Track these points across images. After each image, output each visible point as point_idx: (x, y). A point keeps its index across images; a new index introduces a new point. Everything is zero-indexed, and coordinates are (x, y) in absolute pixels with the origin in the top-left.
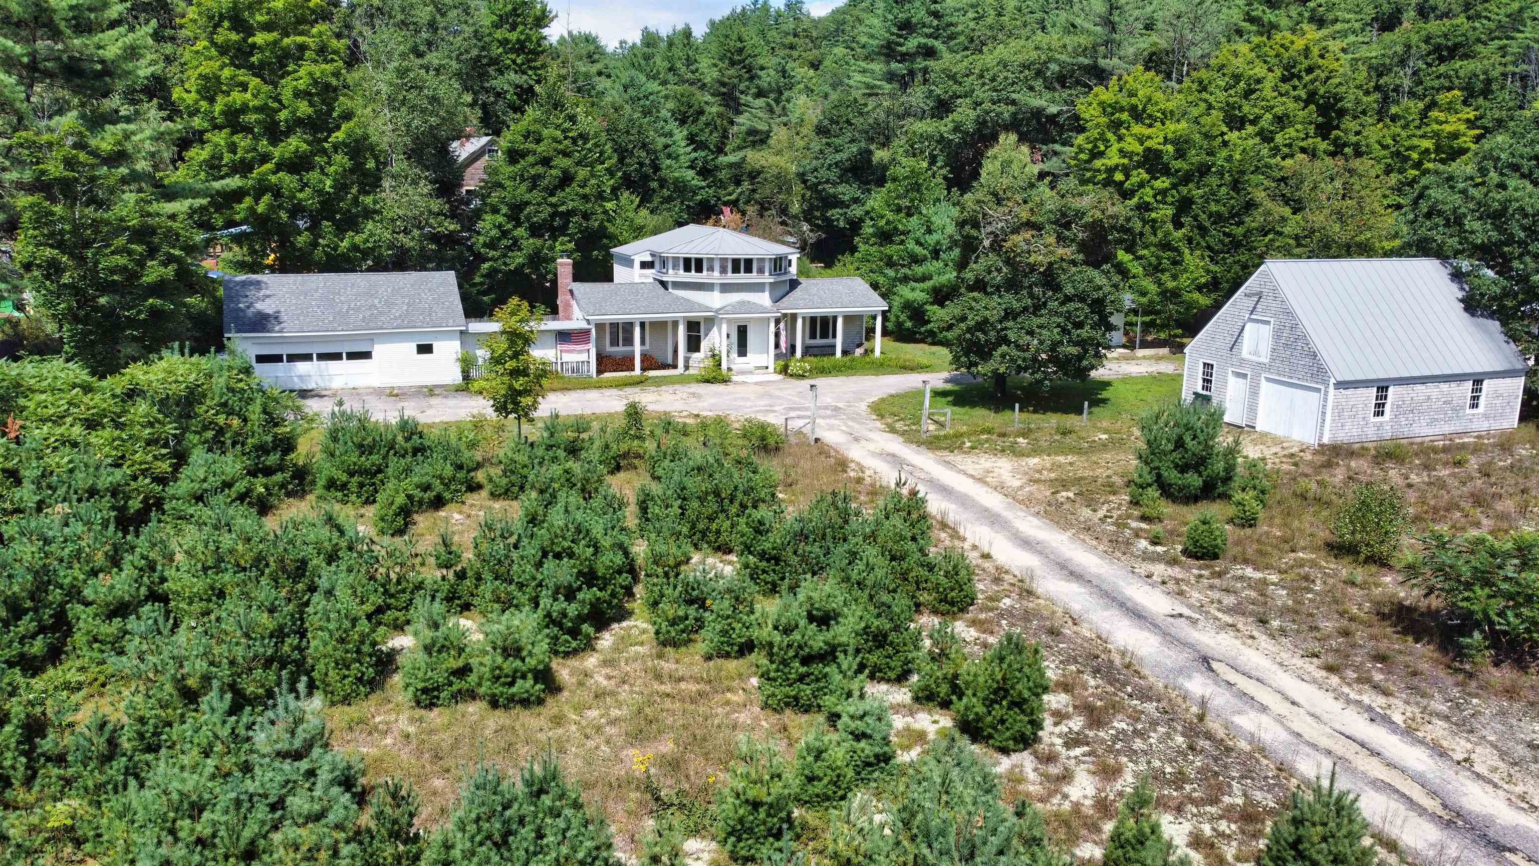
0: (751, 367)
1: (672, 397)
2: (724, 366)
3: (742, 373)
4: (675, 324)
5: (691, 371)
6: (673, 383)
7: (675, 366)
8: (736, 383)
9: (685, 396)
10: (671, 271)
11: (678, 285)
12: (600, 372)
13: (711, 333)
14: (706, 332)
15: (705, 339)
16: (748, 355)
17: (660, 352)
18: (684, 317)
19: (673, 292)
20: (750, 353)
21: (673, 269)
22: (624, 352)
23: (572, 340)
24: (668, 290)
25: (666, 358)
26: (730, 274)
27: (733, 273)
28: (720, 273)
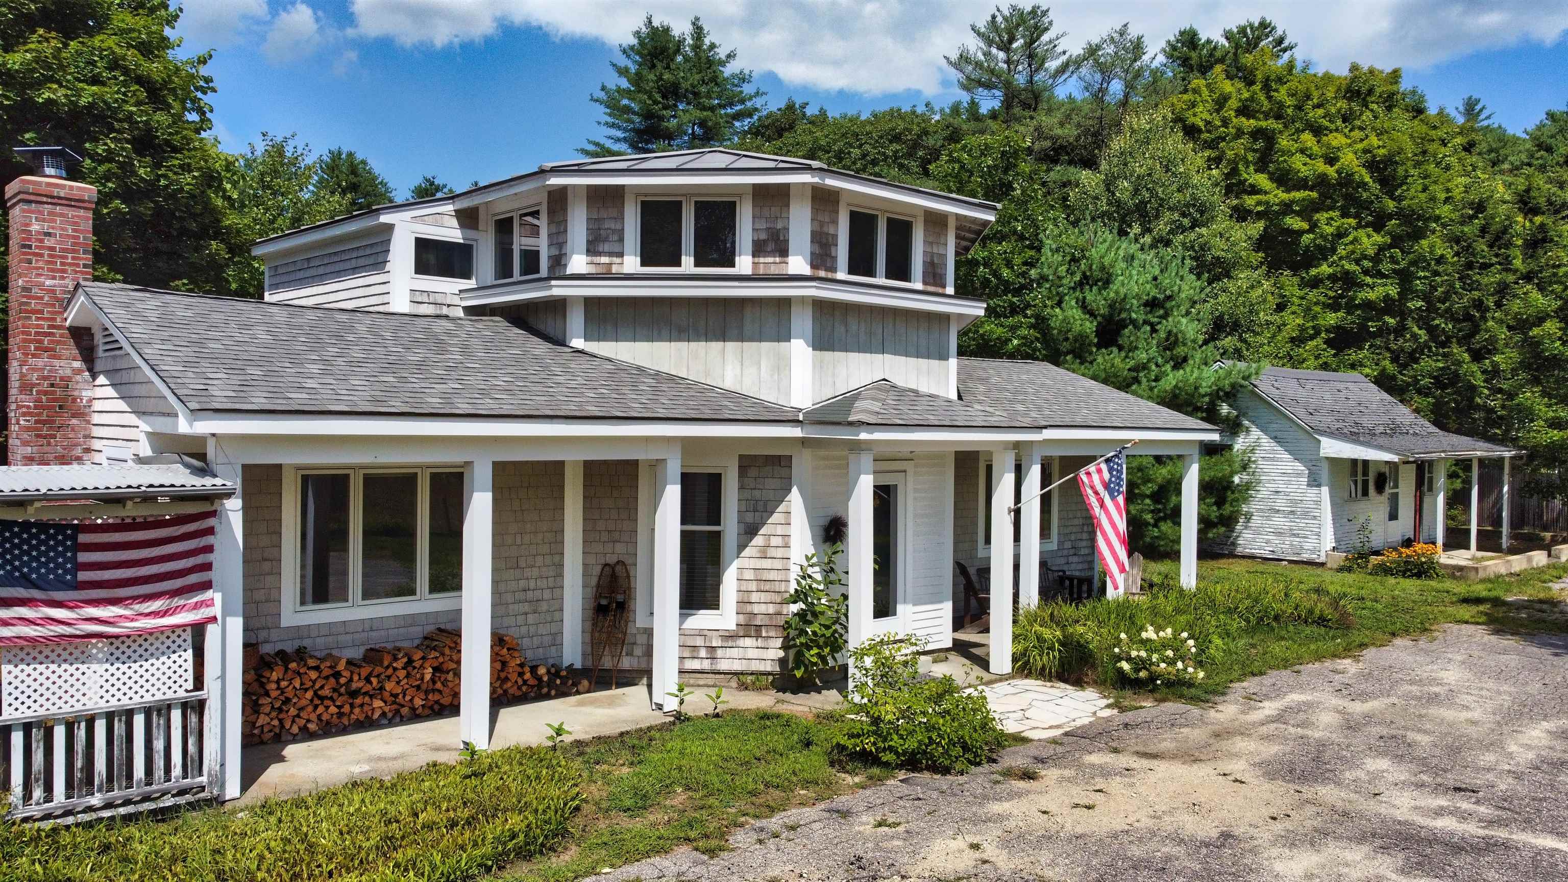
7: (604, 675)
10: (580, 262)
11: (613, 316)
12: (254, 756)
13: (776, 518)
14: (749, 518)
15: (742, 547)
16: (900, 608)
17: (531, 618)
18: (687, 443)
19: (593, 347)
20: (905, 602)
21: (592, 250)
22: (372, 625)
23: (83, 576)
24: (562, 343)
25: (556, 639)
26: (842, 273)
27: (850, 271)
28: (812, 265)
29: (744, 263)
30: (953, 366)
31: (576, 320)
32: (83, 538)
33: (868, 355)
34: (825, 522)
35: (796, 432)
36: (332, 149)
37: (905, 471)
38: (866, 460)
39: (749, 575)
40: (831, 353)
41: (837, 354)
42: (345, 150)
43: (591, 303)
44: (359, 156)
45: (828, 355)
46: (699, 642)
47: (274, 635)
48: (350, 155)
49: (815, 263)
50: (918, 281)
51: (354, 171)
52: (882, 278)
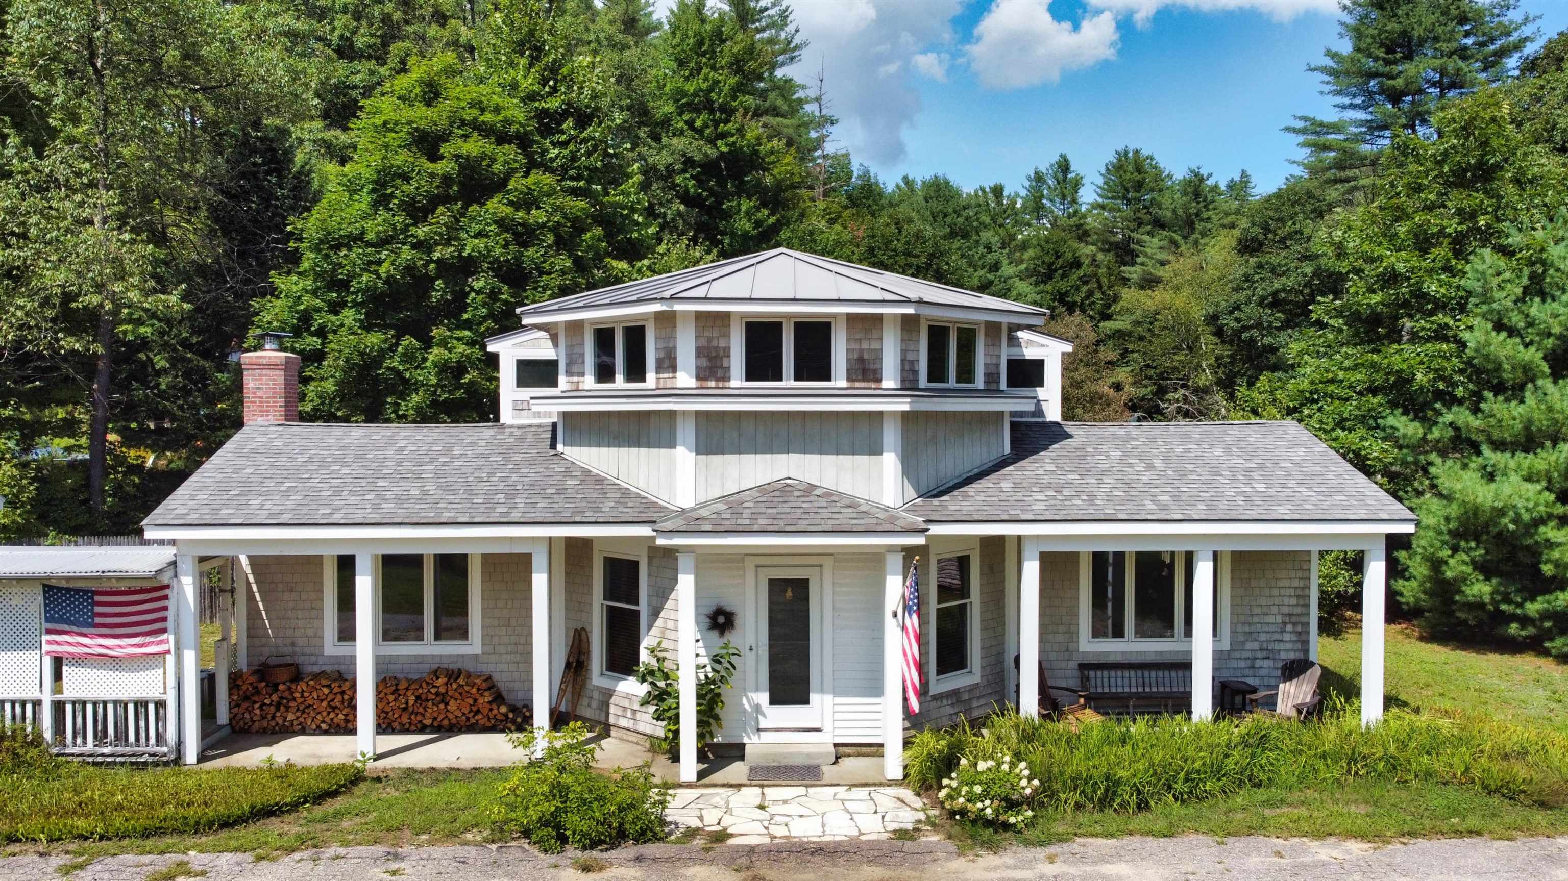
0: (824, 744)
11: (577, 428)
13: (669, 604)
14: (655, 601)
15: (650, 626)
16: (813, 697)
17: (521, 667)
19: (568, 451)
20: (822, 691)
22: (390, 660)
23: (98, 620)
24: (555, 448)
26: (737, 381)
27: (749, 378)
28: (698, 378)
29: (651, 379)
30: (890, 462)
31: (560, 431)
32: (97, 598)
33: (768, 456)
34: (710, 610)
35: (650, 531)
36: (1119, 149)
37: (821, 566)
40: (720, 456)
41: (728, 457)
42: (1131, 148)
43: (567, 415)
44: (1145, 152)
45: (717, 459)
46: (626, 704)
47: (320, 660)
48: (1137, 152)
49: (701, 376)
50: (839, 381)
51: (1139, 169)
52: (789, 382)
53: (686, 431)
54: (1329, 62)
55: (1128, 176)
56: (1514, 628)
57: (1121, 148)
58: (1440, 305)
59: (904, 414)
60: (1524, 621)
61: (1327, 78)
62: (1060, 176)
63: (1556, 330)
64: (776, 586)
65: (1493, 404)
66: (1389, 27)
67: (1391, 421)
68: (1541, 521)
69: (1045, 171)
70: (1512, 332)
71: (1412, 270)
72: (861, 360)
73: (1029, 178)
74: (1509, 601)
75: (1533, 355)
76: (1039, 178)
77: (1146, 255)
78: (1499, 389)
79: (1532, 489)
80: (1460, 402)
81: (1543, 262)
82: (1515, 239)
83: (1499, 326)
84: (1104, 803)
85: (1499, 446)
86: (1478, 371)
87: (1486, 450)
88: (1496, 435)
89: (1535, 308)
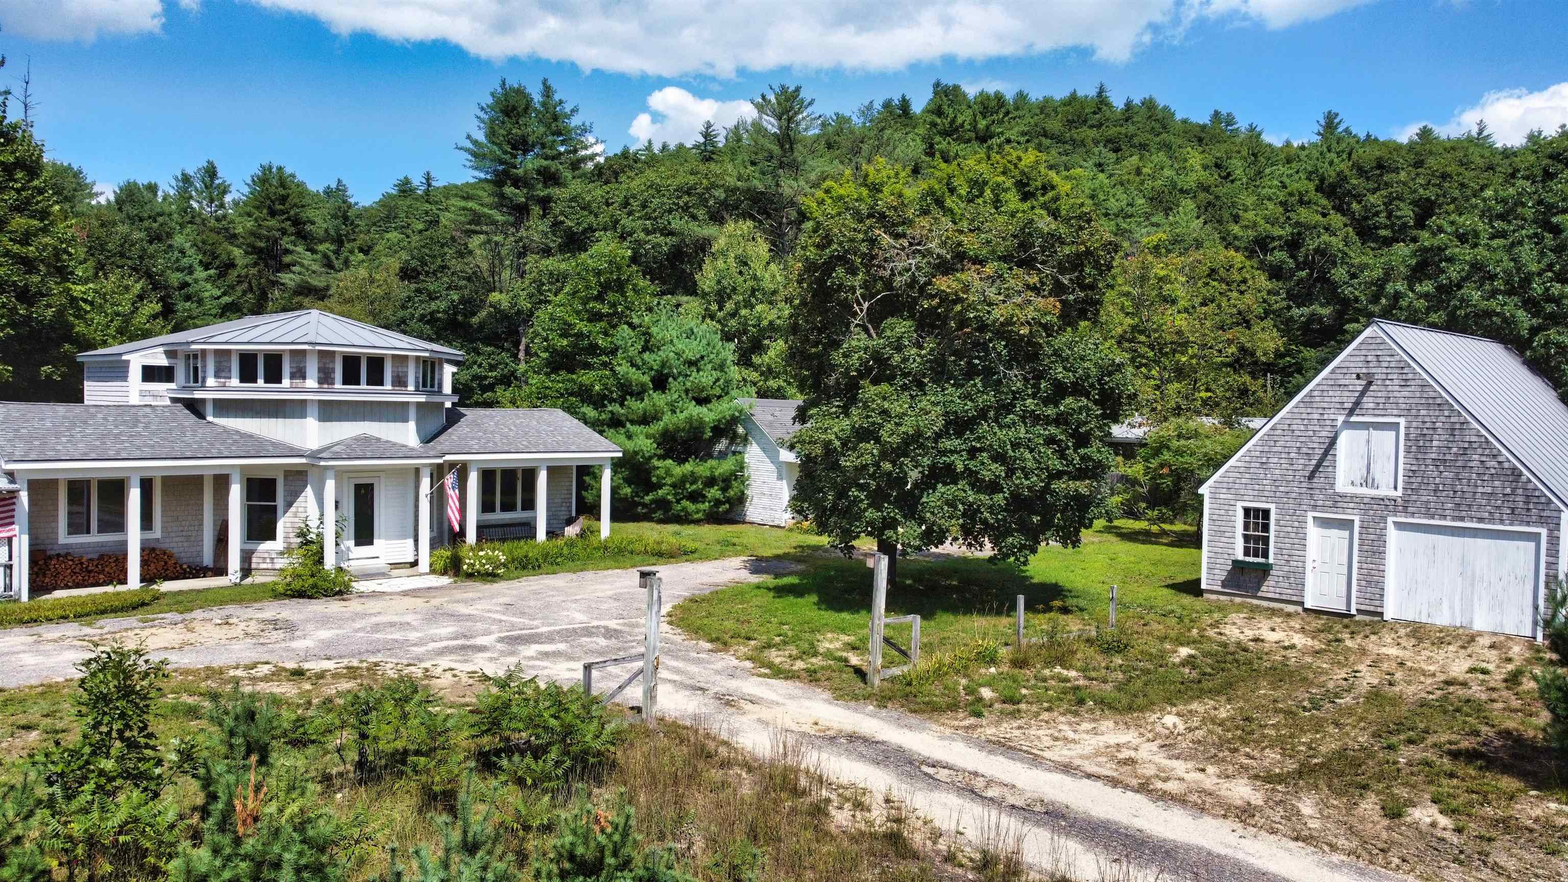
0: (381, 564)
1: (222, 633)
2: (330, 561)
3: (368, 576)
4: (222, 482)
5: (257, 579)
6: (222, 603)
7: (220, 570)
8: (361, 595)
9: (253, 628)
10: (211, 382)
11: (226, 407)
12: (37, 587)
13: (300, 499)
14: (289, 499)
15: (285, 512)
16: (375, 541)
17: (185, 544)
18: (242, 467)
19: (217, 421)
20: (380, 538)
21: (217, 376)
22: (102, 544)
24: (204, 418)
25: (200, 554)
26: (338, 386)
27: (344, 383)
28: (319, 383)
29: (286, 382)
30: (412, 425)
31: (209, 409)
33: (355, 423)
35: (303, 461)
37: (381, 477)
38: (331, 473)
39: (288, 525)
40: (330, 423)
42: (275, 165)
43: (216, 402)
44: (288, 170)
45: (328, 424)
46: (266, 555)
47: (56, 547)
48: (280, 169)
49: (321, 381)
50: (388, 387)
51: (283, 184)
52: (364, 386)
53: (313, 410)
54: (469, 145)
55: (273, 189)
56: (639, 509)
57: (265, 163)
58: (604, 352)
59: (419, 405)
60: (644, 505)
61: (470, 157)
62: (207, 179)
63: (655, 367)
64: (358, 487)
65: (631, 403)
66: (514, 131)
67: (584, 409)
68: (651, 458)
69: (192, 174)
70: (638, 368)
71: (590, 332)
72: (398, 376)
73: (176, 179)
74: (638, 496)
75: (646, 379)
76: (186, 179)
77: (302, 265)
78: (632, 395)
79: (649, 441)
80: (614, 400)
81: (649, 334)
82: (636, 321)
83: (633, 365)
84: (524, 568)
85: (633, 422)
86: (622, 385)
87: (628, 425)
88: (631, 417)
89: (646, 356)
